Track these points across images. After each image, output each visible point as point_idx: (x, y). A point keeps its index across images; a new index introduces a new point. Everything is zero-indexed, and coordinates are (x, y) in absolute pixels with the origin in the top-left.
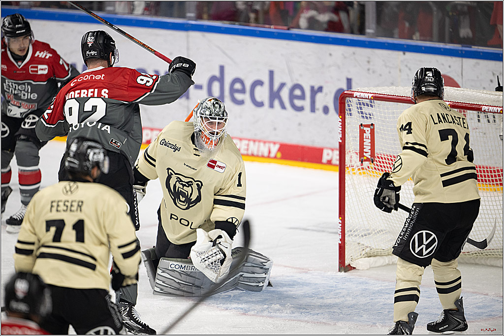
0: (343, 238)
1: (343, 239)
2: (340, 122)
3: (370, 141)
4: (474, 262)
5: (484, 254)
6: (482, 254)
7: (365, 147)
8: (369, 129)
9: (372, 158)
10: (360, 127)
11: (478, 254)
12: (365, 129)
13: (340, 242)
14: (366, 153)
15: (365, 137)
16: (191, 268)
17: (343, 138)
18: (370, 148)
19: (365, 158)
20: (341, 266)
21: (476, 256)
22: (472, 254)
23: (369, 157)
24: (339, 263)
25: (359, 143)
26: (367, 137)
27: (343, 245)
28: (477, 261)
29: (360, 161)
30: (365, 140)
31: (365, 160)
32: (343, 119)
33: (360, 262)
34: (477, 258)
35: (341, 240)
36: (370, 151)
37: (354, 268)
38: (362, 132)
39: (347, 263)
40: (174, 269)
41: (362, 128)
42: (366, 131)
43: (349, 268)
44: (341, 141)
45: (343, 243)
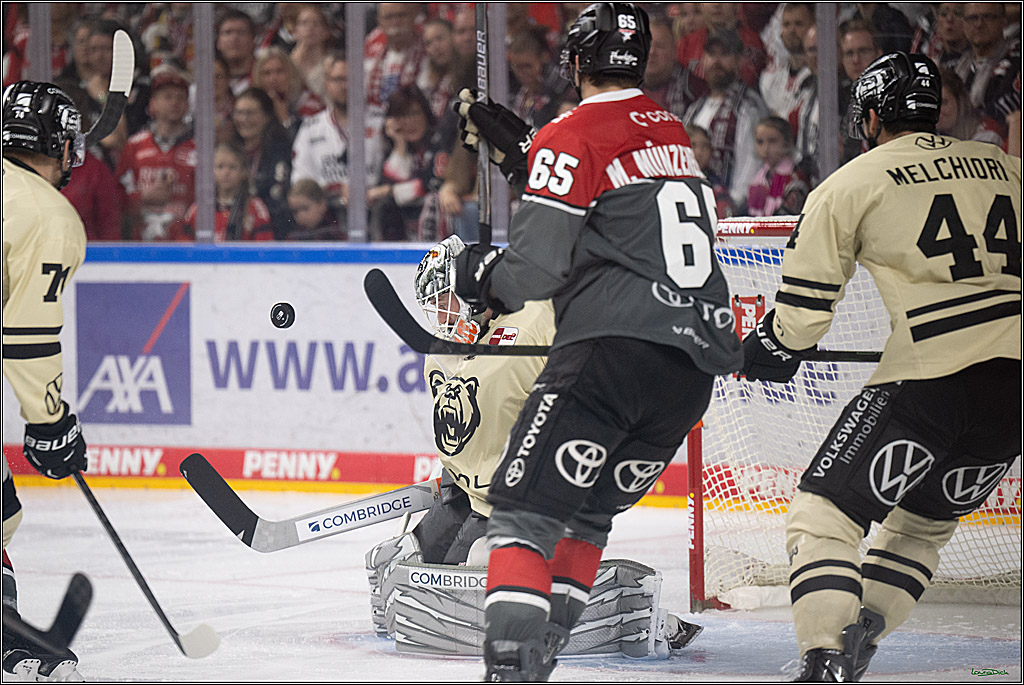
0: (698, 538)
1: (698, 540)
4: (991, 600)
5: (1012, 582)
6: (1008, 582)
8: (753, 307)
11: (998, 583)
12: (744, 306)
13: (693, 547)
15: (744, 325)
16: (453, 581)
20: (695, 599)
21: (994, 588)
22: (986, 582)
24: (691, 590)
26: (749, 325)
27: (697, 552)
28: (998, 599)
30: (744, 330)
33: (740, 595)
34: (997, 591)
35: (693, 542)
37: (727, 606)
39: (708, 593)
40: (421, 584)
41: (738, 304)
42: (747, 312)
43: (716, 604)
45: (698, 548)
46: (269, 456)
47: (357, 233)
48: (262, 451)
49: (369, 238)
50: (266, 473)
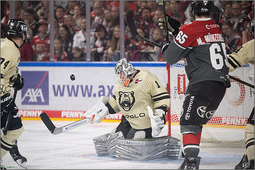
0: (170, 132)
2: (167, 73)
3: (183, 83)
4: (239, 146)
5: (243, 142)
7: (180, 86)
8: (183, 77)
9: (184, 92)
10: (178, 76)
11: (240, 142)
13: (168, 134)
14: (181, 89)
15: (180, 81)
16: (133, 143)
17: (169, 81)
18: (183, 86)
19: (181, 92)
21: (239, 143)
22: (238, 142)
23: (183, 91)
25: (177, 84)
26: (182, 81)
28: (240, 146)
29: (178, 93)
30: (180, 83)
31: (181, 93)
32: (169, 71)
34: (240, 144)
36: (183, 88)
38: (179, 79)
40: (124, 144)
41: (179, 76)
42: (181, 78)
44: (168, 83)
45: (170, 134)
46: (67, 112)
47: (88, 60)
48: (66, 111)
49: (91, 61)
50: (67, 116)
